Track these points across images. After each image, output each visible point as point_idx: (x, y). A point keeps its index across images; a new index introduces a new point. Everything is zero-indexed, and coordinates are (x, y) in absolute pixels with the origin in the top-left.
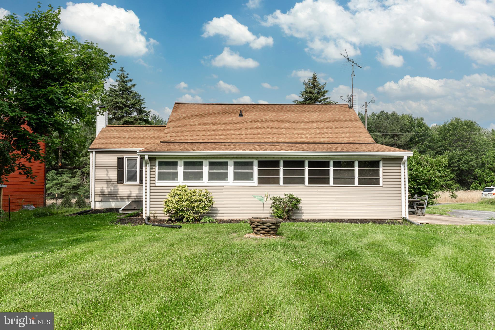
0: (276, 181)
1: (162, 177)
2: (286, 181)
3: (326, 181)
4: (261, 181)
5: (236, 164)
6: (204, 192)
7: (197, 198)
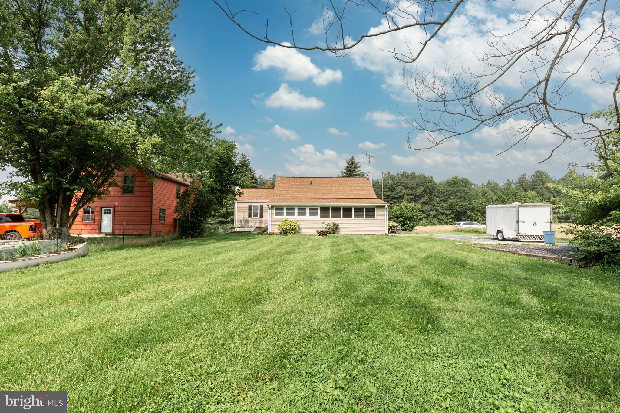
0: (328, 217)
1: (277, 214)
2: (333, 217)
3: (351, 217)
4: (321, 217)
5: (310, 209)
6: (296, 221)
7: (293, 224)
